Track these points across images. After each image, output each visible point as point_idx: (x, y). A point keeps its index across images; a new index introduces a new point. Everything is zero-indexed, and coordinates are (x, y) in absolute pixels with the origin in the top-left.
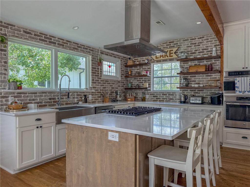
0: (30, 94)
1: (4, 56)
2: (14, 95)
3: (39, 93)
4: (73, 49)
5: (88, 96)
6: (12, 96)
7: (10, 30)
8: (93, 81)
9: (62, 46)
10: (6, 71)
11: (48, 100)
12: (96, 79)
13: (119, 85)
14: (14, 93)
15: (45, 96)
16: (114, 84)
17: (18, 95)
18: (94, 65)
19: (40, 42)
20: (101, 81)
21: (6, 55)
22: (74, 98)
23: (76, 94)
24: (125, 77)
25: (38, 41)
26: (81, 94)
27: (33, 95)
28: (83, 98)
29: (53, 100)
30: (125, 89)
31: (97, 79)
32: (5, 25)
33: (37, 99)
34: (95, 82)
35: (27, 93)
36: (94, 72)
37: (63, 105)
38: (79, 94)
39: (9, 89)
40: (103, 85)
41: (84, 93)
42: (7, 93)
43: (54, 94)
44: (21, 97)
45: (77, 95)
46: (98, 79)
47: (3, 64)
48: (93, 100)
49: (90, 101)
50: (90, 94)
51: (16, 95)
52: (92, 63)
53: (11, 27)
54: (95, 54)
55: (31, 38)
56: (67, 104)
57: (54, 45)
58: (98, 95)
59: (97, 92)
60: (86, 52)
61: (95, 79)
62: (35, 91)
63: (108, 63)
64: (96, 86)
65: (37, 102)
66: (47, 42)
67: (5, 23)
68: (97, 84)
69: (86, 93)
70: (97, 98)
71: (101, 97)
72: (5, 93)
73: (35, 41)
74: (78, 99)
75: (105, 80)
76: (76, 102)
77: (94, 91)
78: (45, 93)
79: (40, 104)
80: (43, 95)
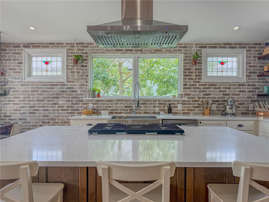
0: (106, 101)
1: (86, 71)
2: (93, 102)
3: (114, 101)
4: (154, 52)
5: (176, 105)
6: (91, 103)
7: (90, 48)
8: (185, 87)
9: (140, 52)
10: (87, 82)
11: (124, 108)
12: (190, 83)
13: (242, 90)
14: (93, 101)
15: (121, 104)
16: (229, 88)
17: (96, 102)
18: (187, 65)
19: (116, 52)
20: (200, 85)
21: (87, 70)
22: (154, 107)
23: (157, 102)
24: (258, 76)
25: (114, 52)
26: (165, 102)
27: (109, 102)
28: (166, 108)
29: (129, 108)
30: (258, 95)
31: (192, 83)
32: (86, 45)
33: (113, 107)
34: (189, 87)
35: (103, 101)
36: (187, 74)
37: (141, 113)
38: (162, 102)
39: (89, 97)
40: (204, 91)
41: (170, 101)
42: (87, 101)
43: (130, 102)
44: (98, 104)
45: (159, 104)
46: (194, 83)
47: (85, 77)
48: (185, 111)
49: (180, 112)
50: (180, 103)
51: (95, 102)
52: (184, 63)
53: (91, 45)
54: (189, 51)
55: (107, 51)
56: (145, 113)
57: (131, 53)
58: (194, 104)
59: (192, 101)
60: (175, 51)
61: (188, 84)
62: (112, 99)
63: (220, 59)
64: (190, 93)
65: (113, 109)
66: (123, 51)
67: (86, 44)
68: (192, 90)
69: (172, 102)
70: (192, 108)
71: (200, 108)
72: (86, 100)
73: (111, 53)
74: (161, 109)
75: (208, 84)
76: (157, 111)
77: (186, 99)
78: (121, 101)
79: (116, 111)
80: (119, 103)
